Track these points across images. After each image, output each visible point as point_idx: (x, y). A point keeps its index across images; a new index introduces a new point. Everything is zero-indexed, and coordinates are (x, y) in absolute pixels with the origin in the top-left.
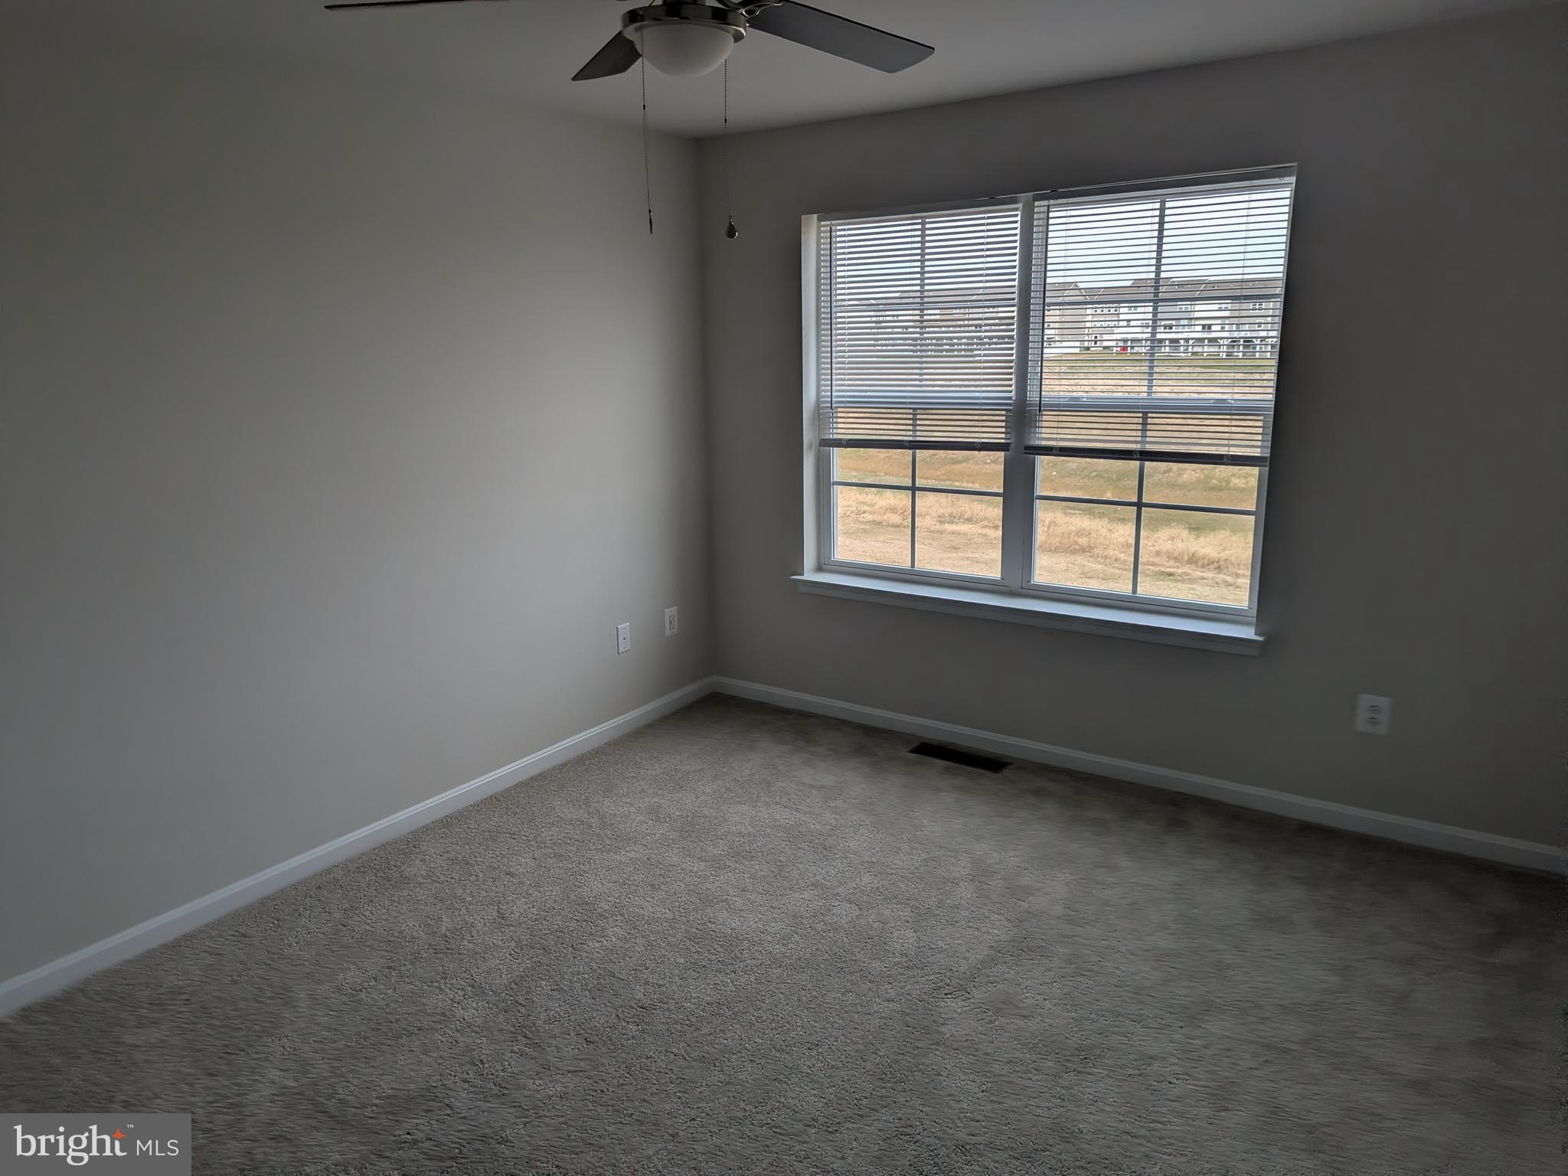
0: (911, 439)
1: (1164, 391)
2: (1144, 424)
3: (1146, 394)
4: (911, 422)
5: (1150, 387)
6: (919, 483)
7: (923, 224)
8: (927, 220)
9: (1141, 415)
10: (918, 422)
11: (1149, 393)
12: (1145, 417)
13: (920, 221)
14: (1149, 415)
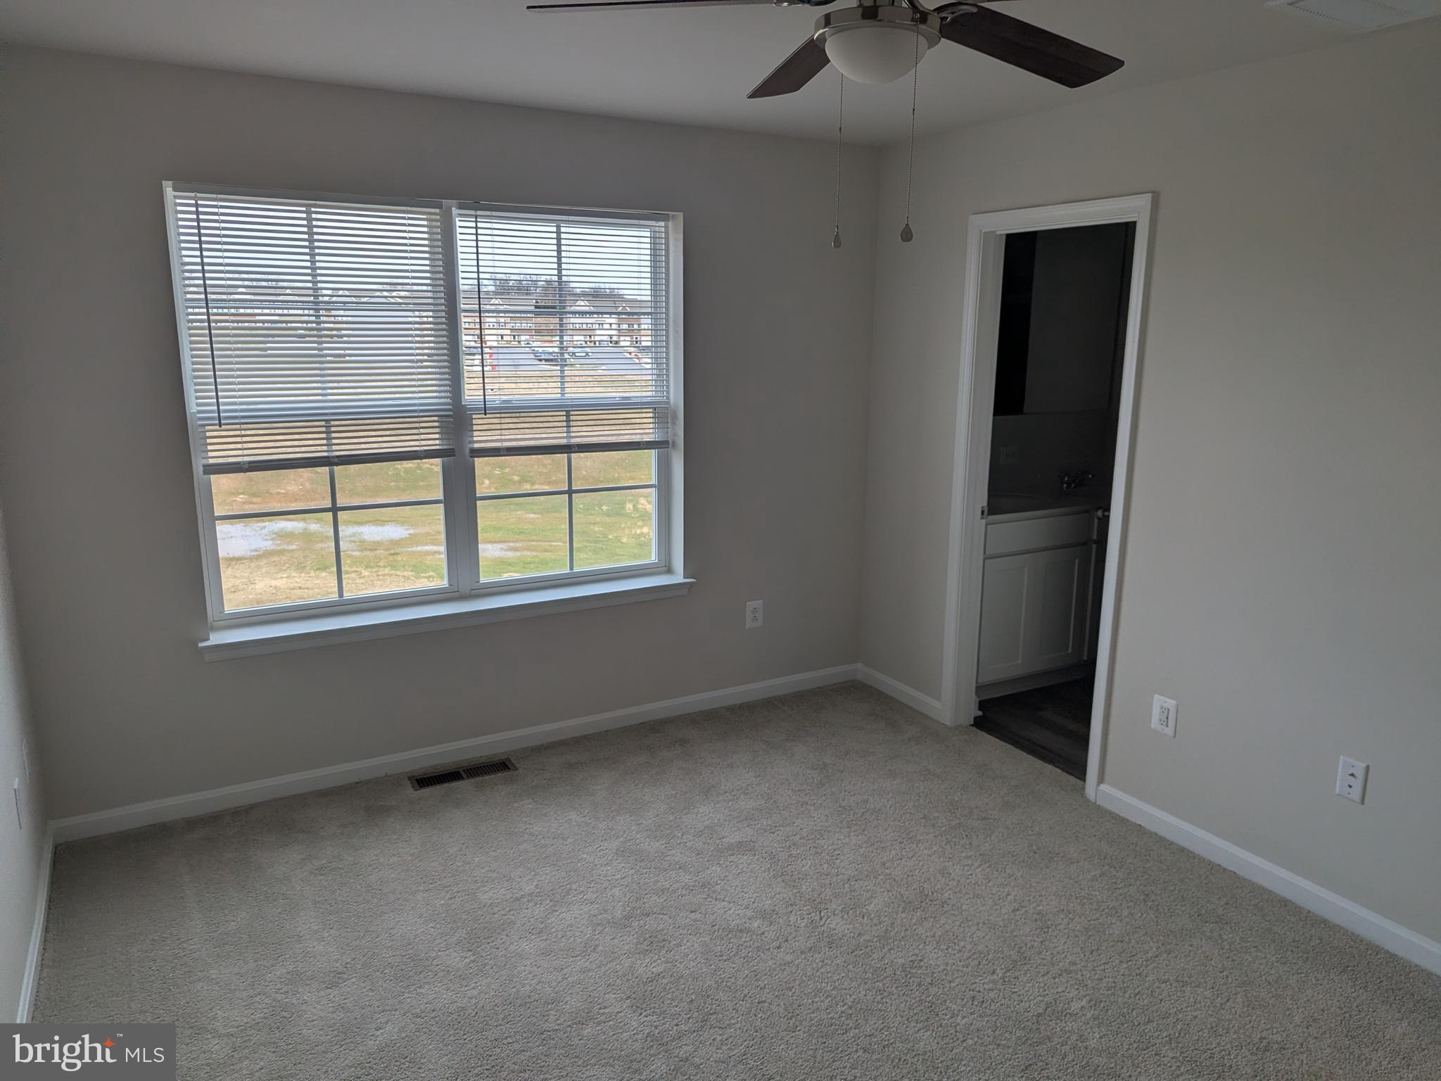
0: (325, 454)
1: (576, 392)
2: (568, 421)
3: (559, 395)
4: (324, 435)
5: (563, 388)
6: (340, 503)
7: (309, 213)
8: (313, 209)
9: (564, 413)
10: (334, 435)
11: (563, 394)
12: (568, 415)
13: (304, 209)
14: (571, 413)
